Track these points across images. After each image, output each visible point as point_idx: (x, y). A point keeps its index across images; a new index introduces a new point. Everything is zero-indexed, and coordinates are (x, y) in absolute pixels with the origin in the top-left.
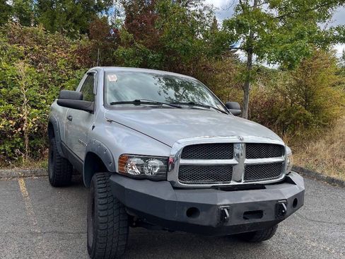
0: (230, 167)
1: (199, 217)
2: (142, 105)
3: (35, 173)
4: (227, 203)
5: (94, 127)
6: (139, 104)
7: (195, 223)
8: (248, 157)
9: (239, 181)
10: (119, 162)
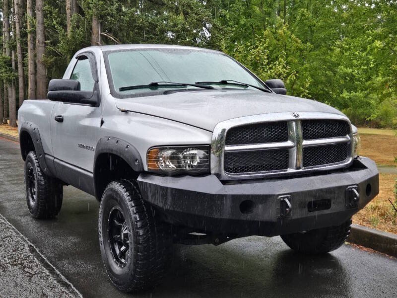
0: (286, 151)
1: (255, 212)
2: (160, 90)
5: (102, 122)
6: (156, 89)
8: (306, 137)
9: (298, 168)
10: (148, 157)
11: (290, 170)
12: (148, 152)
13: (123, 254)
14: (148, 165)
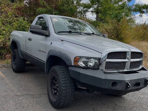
0: (125, 62)
1: (117, 86)
3: (4, 66)
4: (129, 80)
5: (51, 43)
6: (71, 33)
7: (115, 89)
8: (132, 58)
9: (128, 70)
10: (74, 60)
11: (125, 70)
12: (75, 58)
13: (55, 94)
14: (74, 64)
